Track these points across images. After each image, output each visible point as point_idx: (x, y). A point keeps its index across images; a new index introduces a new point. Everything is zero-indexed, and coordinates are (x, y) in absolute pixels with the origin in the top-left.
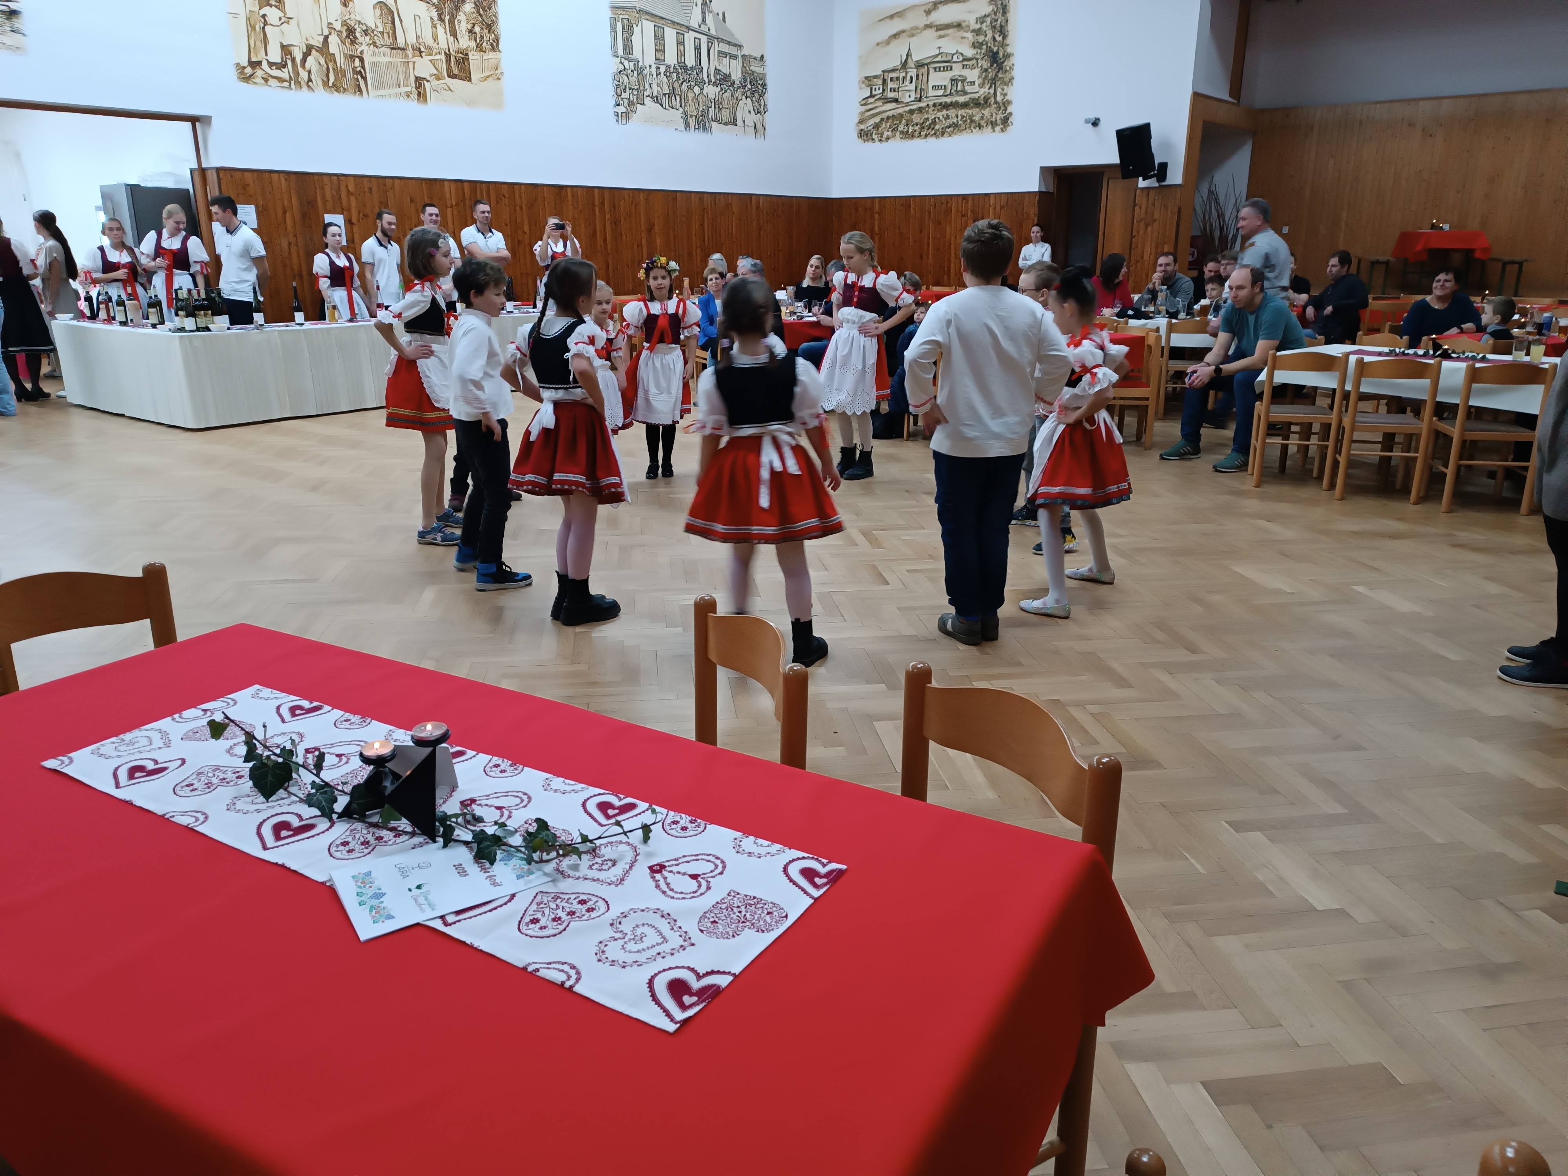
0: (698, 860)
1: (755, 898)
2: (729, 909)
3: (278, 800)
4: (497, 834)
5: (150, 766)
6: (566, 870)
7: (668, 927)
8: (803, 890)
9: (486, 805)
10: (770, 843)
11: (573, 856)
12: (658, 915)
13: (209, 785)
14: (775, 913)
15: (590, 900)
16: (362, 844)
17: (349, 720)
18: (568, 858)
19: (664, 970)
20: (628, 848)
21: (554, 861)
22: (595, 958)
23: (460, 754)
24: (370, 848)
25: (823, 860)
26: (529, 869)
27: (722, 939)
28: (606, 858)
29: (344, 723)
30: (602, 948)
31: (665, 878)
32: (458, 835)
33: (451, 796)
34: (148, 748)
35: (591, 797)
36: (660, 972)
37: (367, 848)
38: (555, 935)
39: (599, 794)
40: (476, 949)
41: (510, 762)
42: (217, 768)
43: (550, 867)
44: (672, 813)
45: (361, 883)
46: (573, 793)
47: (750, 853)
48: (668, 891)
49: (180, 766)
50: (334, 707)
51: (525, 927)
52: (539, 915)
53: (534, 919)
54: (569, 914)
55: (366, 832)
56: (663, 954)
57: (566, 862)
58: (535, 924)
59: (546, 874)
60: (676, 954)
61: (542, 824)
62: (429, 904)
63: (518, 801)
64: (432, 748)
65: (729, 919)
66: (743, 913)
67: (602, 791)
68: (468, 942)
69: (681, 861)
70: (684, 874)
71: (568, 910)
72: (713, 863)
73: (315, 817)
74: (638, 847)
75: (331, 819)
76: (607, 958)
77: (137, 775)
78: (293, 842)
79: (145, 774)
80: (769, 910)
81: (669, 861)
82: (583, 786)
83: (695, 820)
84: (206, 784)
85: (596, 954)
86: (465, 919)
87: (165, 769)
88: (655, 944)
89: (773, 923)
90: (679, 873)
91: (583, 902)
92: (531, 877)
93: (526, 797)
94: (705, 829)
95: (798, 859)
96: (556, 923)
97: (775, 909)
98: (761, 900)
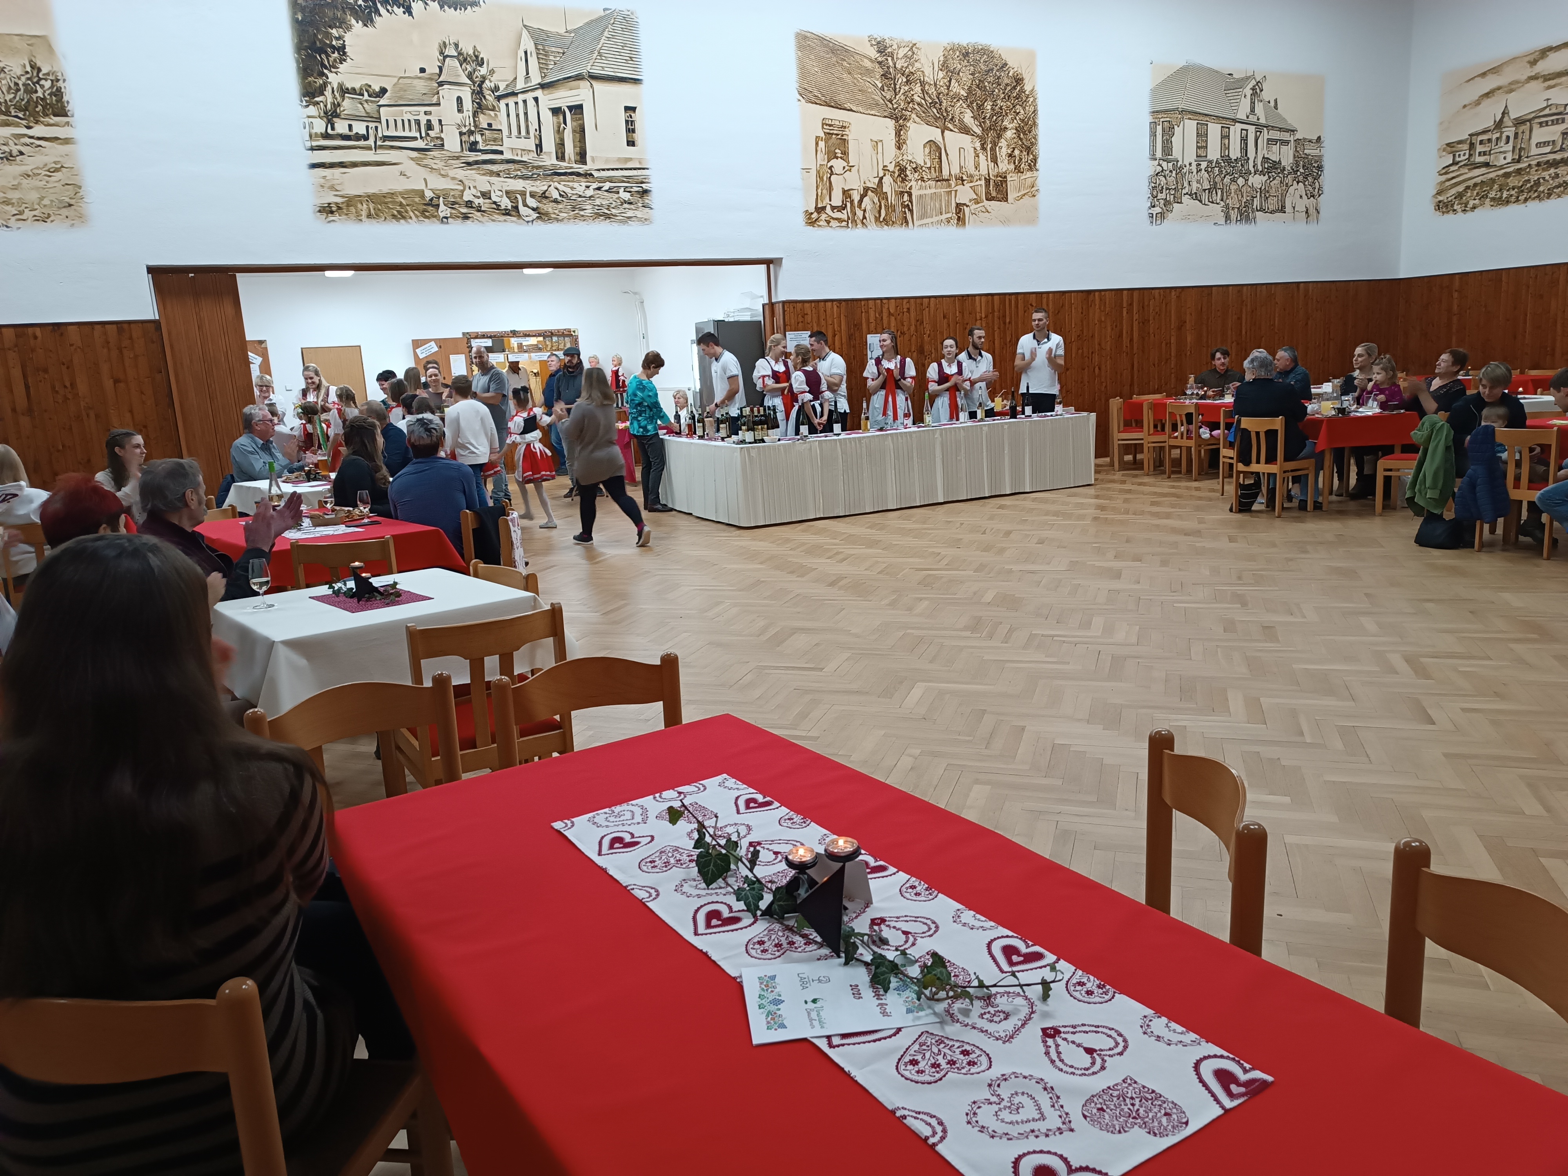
0: (1099, 1032)
1: (1153, 1092)
2: (1121, 1099)
3: (716, 888)
4: (895, 961)
5: (628, 839)
6: (956, 1013)
7: (1049, 1103)
8: (1213, 1095)
9: (894, 927)
10: (1184, 1029)
11: (967, 1000)
12: (1040, 1087)
13: (667, 864)
14: (1174, 1116)
15: (974, 1052)
16: (776, 946)
17: (792, 819)
18: (961, 1001)
19: (1034, 1152)
20: (1024, 1002)
21: (947, 1001)
22: (965, 1119)
23: (882, 869)
24: (782, 952)
25: (1246, 1065)
26: (920, 1005)
27: (1105, 1132)
28: (999, 1009)
29: (787, 821)
30: (974, 1109)
31: (1057, 1046)
32: (861, 954)
33: (864, 912)
34: (629, 822)
35: (998, 938)
36: (1029, 1153)
37: (778, 951)
38: (929, 1083)
39: (1007, 936)
40: (852, 1078)
41: (927, 886)
42: (676, 849)
43: (940, 1007)
44: (1080, 972)
45: (767, 986)
46: (981, 930)
47: (1158, 1037)
48: (1056, 1061)
49: (649, 843)
50: (783, 804)
51: (903, 1067)
52: (919, 1057)
53: (914, 1059)
54: (948, 1063)
55: (780, 934)
56: (1037, 1133)
57: (958, 1005)
58: (914, 1066)
59: (935, 1014)
60: (1052, 1137)
61: (938, 959)
62: (820, 1022)
63: (926, 928)
64: (842, 864)
65: (1118, 1110)
66: (1137, 1107)
67: (1010, 933)
68: (846, 1070)
69: (1078, 1029)
70: (1079, 1045)
71: (949, 1058)
72: (1114, 1039)
73: (743, 910)
74: (1036, 1003)
75: (755, 916)
76: (977, 1122)
77: (617, 845)
78: (719, 932)
79: (622, 845)
80: (1168, 1111)
81: (1065, 1027)
82: (992, 924)
83: (1104, 986)
84: (665, 863)
85: (967, 1114)
86: (849, 1044)
87: (637, 843)
88: (1031, 1119)
89: (1170, 1127)
90: (1073, 1042)
91: (965, 1053)
92: (921, 1014)
93: (934, 925)
94: (1114, 996)
95: (1215, 1056)
96: (934, 1070)
97: (1175, 1111)
98: (1161, 1096)
